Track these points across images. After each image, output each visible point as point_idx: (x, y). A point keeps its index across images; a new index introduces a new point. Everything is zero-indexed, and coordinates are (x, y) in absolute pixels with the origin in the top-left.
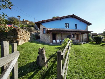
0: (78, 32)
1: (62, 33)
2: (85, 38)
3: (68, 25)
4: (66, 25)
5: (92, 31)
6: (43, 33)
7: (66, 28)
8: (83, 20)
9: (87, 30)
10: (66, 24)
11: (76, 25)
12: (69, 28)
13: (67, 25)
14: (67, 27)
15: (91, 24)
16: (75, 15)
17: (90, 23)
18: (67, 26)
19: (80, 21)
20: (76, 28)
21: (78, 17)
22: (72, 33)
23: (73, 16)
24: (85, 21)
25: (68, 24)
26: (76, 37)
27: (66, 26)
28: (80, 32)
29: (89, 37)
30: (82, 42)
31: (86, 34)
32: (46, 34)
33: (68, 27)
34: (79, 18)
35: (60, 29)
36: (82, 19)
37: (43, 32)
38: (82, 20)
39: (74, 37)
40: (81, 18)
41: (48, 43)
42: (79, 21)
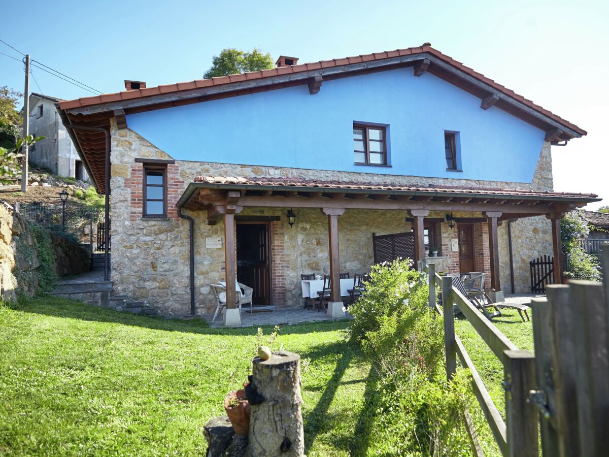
0: (475, 200)
1: (334, 210)
2: (535, 255)
3: (384, 141)
4: (365, 141)
5: (593, 198)
6: (145, 216)
7: (367, 163)
8: (510, 94)
9: (549, 181)
10: (361, 127)
11: (451, 138)
12: (385, 163)
13: (374, 134)
14: (376, 159)
15: (581, 133)
16: (435, 54)
17: (566, 124)
18: (375, 146)
19: (484, 107)
20: (453, 163)
21: (469, 72)
22: (421, 213)
23: (427, 59)
24: (529, 104)
25: (383, 128)
26: (455, 246)
27: (366, 152)
28: (493, 201)
29: (566, 249)
30: (512, 292)
31: (541, 222)
32: (173, 217)
33: (384, 153)
34: (480, 78)
35: (310, 176)
36: (500, 89)
37: (145, 200)
38: (498, 95)
39: (435, 246)
40: (490, 83)
41: (193, 308)
42: (478, 101)
